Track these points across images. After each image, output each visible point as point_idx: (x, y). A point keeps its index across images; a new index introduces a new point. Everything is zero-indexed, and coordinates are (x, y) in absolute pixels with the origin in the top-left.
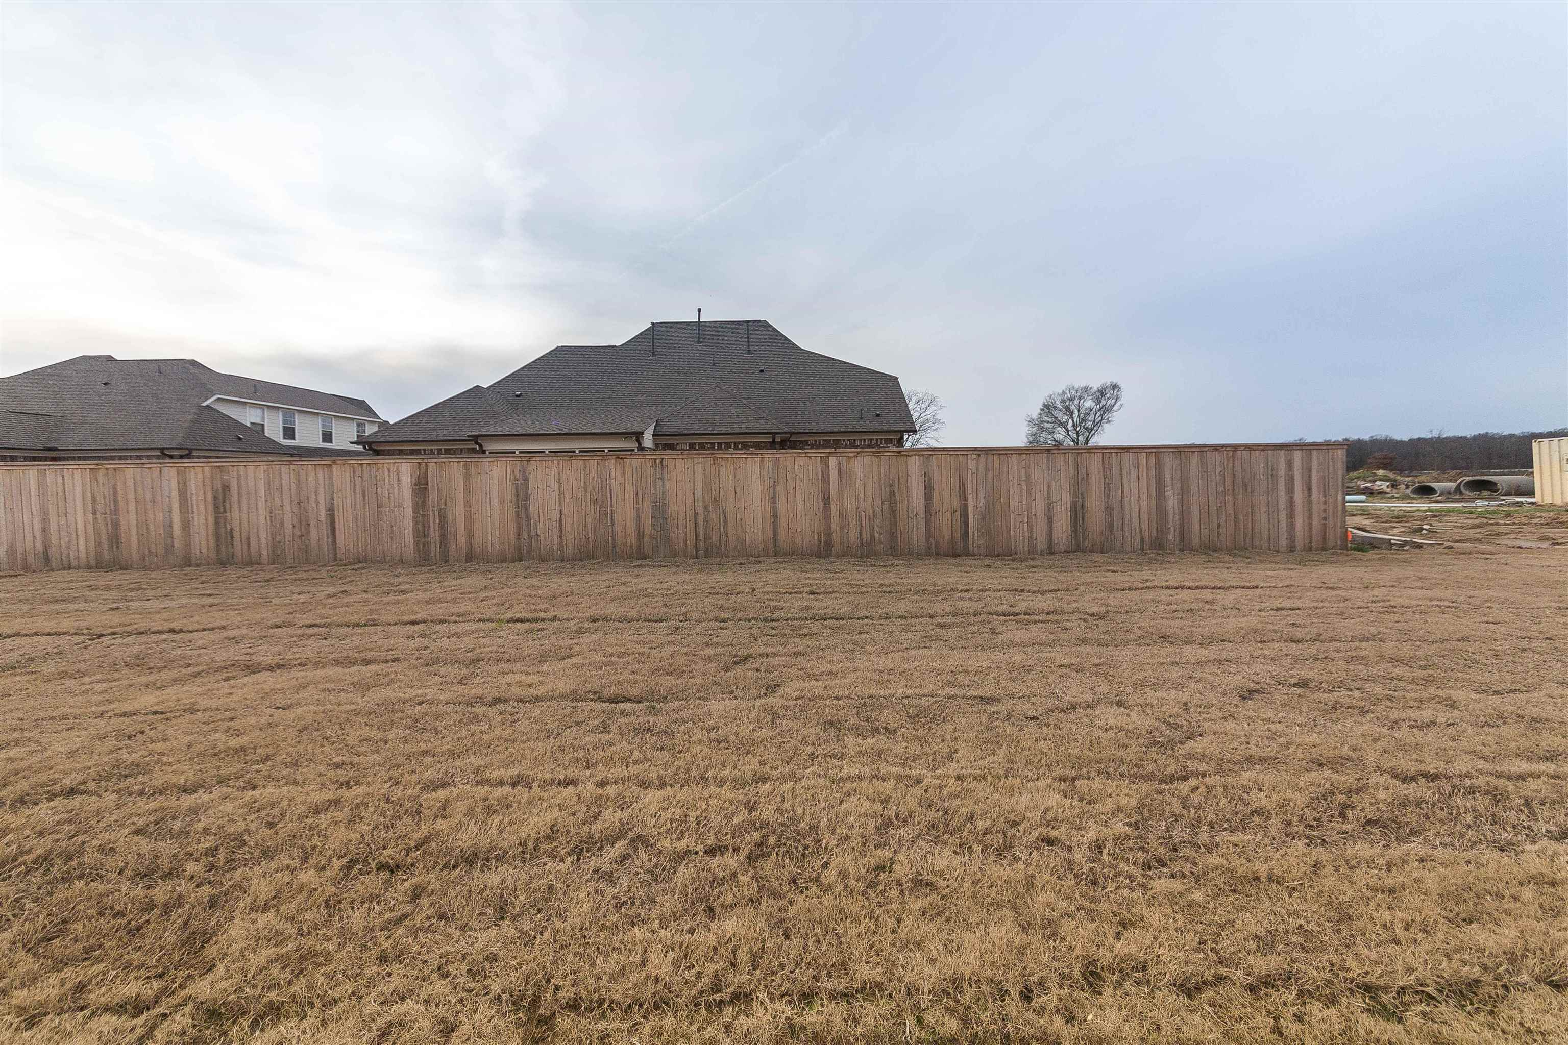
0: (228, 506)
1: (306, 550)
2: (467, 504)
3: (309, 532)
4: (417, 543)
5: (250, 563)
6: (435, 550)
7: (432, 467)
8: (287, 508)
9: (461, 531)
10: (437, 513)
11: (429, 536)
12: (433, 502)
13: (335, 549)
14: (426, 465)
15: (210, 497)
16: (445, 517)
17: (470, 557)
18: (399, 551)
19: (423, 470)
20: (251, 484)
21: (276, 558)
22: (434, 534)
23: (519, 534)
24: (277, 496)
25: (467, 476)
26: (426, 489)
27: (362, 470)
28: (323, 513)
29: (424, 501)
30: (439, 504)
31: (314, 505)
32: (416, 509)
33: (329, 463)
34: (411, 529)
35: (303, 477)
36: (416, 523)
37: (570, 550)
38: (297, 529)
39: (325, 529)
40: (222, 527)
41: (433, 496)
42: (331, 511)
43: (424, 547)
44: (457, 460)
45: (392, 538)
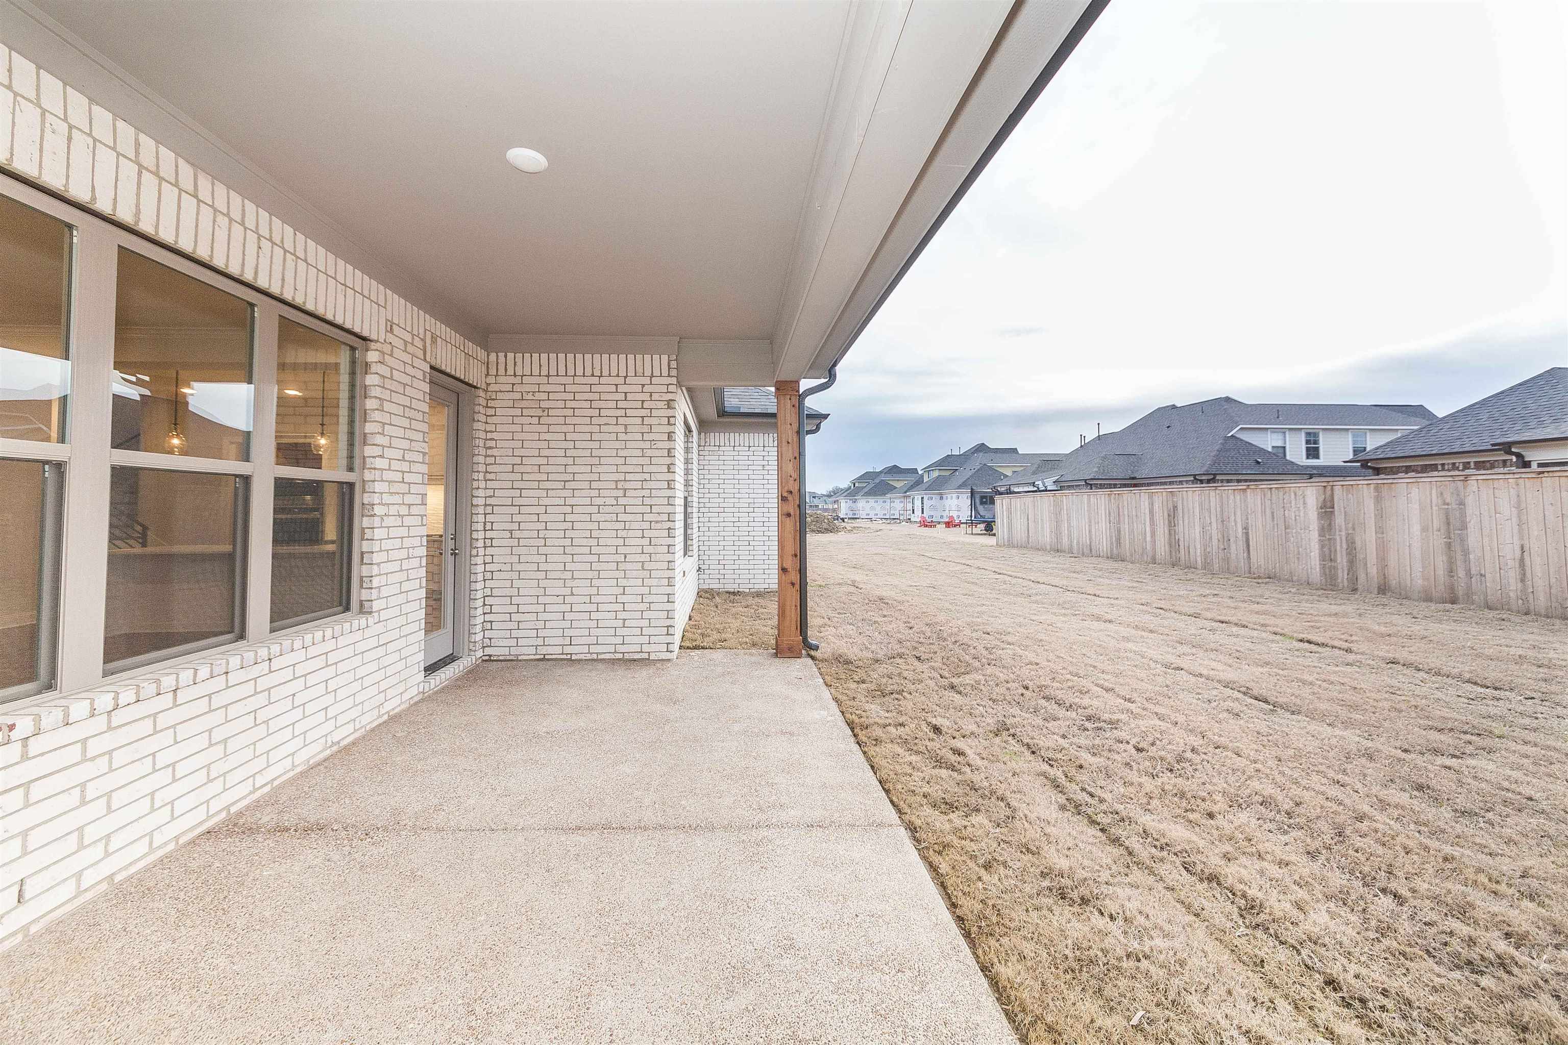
0: (1176, 522)
1: (1227, 560)
2: (1380, 530)
3: (1229, 546)
4: (1323, 567)
5: (1190, 567)
6: (1342, 576)
7: (1338, 491)
8: (1214, 525)
9: (1372, 559)
10: (1344, 538)
11: (1335, 561)
12: (1340, 526)
13: (1250, 563)
14: (1332, 490)
15: (1166, 514)
16: (1353, 543)
17: (1383, 589)
18: (1305, 572)
19: (1329, 492)
20: (1191, 506)
21: (1207, 565)
22: (1342, 560)
23: (1451, 572)
24: (1207, 515)
25: (1378, 499)
26: (1332, 513)
27: (1271, 494)
28: (1240, 530)
29: (1330, 524)
30: (1347, 529)
31: (1233, 524)
32: (1322, 531)
33: (1244, 487)
34: (1317, 551)
35: (1225, 500)
36: (1322, 547)
37: (1541, 602)
38: (1221, 543)
39: (1241, 544)
40: (1173, 537)
41: (1339, 520)
42: (1246, 528)
43: (1330, 571)
44: (1366, 482)
45: (1298, 558)
